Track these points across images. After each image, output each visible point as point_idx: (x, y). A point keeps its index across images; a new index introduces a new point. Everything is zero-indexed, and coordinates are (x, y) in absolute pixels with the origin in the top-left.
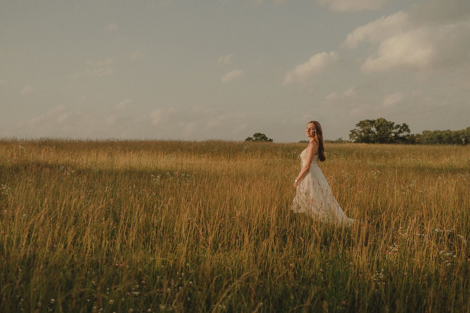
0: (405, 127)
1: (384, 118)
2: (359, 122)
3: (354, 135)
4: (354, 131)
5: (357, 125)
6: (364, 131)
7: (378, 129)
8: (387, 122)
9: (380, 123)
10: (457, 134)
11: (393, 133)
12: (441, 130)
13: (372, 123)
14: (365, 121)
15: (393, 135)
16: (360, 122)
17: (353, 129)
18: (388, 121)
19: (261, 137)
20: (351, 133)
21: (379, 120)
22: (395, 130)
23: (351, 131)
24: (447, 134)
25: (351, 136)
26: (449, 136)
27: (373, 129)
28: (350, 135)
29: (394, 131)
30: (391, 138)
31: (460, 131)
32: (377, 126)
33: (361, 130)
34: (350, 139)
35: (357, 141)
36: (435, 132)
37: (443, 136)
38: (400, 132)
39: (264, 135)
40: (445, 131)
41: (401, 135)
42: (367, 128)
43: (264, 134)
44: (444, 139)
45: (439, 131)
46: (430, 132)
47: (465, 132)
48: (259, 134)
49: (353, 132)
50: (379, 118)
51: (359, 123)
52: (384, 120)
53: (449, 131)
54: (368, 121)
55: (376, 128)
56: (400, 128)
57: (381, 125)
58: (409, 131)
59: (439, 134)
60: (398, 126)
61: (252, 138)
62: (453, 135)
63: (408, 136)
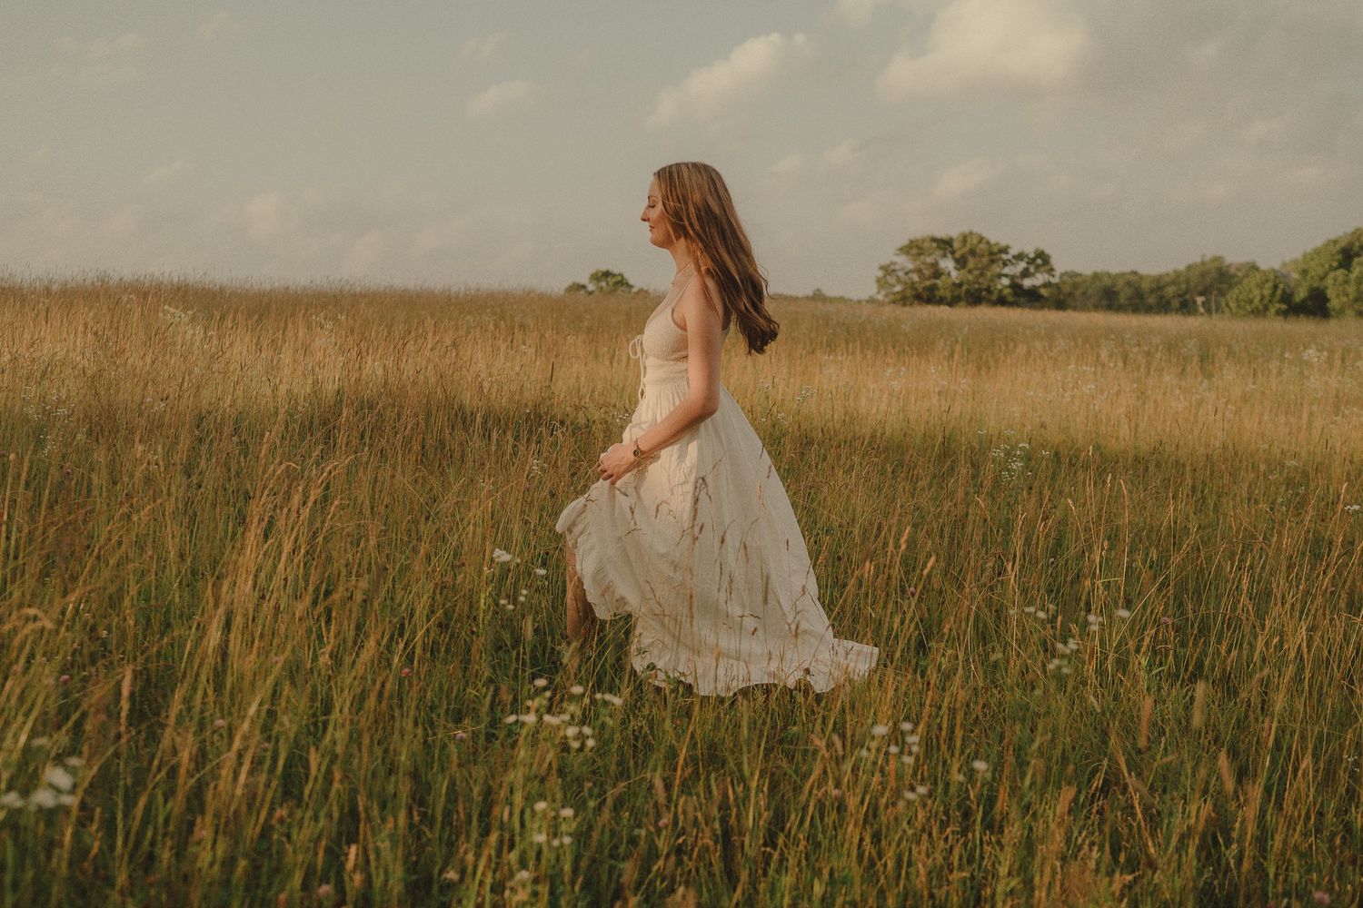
0: (1041, 259)
1: (979, 232)
2: (905, 242)
3: (891, 280)
4: (892, 267)
5: (901, 249)
6: (919, 271)
7: (961, 263)
8: (988, 243)
9: (968, 246)
10: (1159, 285)
11: (1006, 276)
12: (1114, 270)
13: (945, 245)
14: (923, 241)
15: (1006, 281)
16: (911, 242)
17: (888, 262)
18: (993, 241)
19: (611, 281)
20: (880, 273)
21: (965, 239)
22: (1012, 268)
23: (881, 268)
24: (1128, 283)
25: (881, 283)
26: (1136, 289)
27: (948, 264)
28: (878, 280)
29: (1006, 270)
30: (1001, 291)
31: (1168, 275)
32: (958, 255)
33: (910, 266)
34: (879, 292)
35: (903, 300)
36: (1096, 276)
37: (1119, 287)
38: (1025, 274)
39: (623, 278)
40: (1123, 274)
41: (1027, 283)
42: (929, 260)
43: (621, 275)
44: (1122, 299)
45: (1109, 275)
46: (1081, 275)
47: (1181, 279)
48: (607, 274)
49: (888, 270)
50: (967, 232)
51: (906, 247)
52: (981, 239)
53: (1135, 273)
54: (934, 240)
55: (957, 261)
56: (1028, 263)
57: (973, 252)
58: (1051, 271)
59: (1107, 281)
60: (1020, 257)
61: (584, 287)
62: (1145, 286)
63: (1047, 285)
